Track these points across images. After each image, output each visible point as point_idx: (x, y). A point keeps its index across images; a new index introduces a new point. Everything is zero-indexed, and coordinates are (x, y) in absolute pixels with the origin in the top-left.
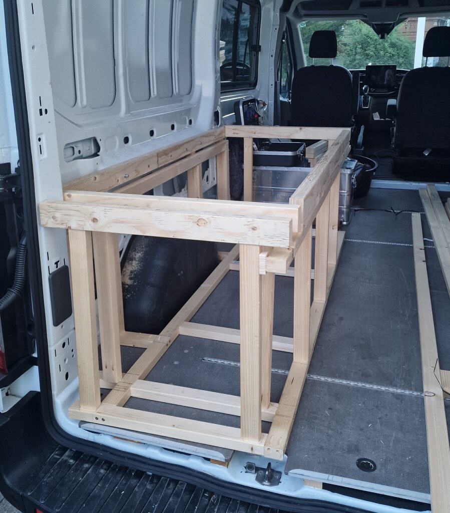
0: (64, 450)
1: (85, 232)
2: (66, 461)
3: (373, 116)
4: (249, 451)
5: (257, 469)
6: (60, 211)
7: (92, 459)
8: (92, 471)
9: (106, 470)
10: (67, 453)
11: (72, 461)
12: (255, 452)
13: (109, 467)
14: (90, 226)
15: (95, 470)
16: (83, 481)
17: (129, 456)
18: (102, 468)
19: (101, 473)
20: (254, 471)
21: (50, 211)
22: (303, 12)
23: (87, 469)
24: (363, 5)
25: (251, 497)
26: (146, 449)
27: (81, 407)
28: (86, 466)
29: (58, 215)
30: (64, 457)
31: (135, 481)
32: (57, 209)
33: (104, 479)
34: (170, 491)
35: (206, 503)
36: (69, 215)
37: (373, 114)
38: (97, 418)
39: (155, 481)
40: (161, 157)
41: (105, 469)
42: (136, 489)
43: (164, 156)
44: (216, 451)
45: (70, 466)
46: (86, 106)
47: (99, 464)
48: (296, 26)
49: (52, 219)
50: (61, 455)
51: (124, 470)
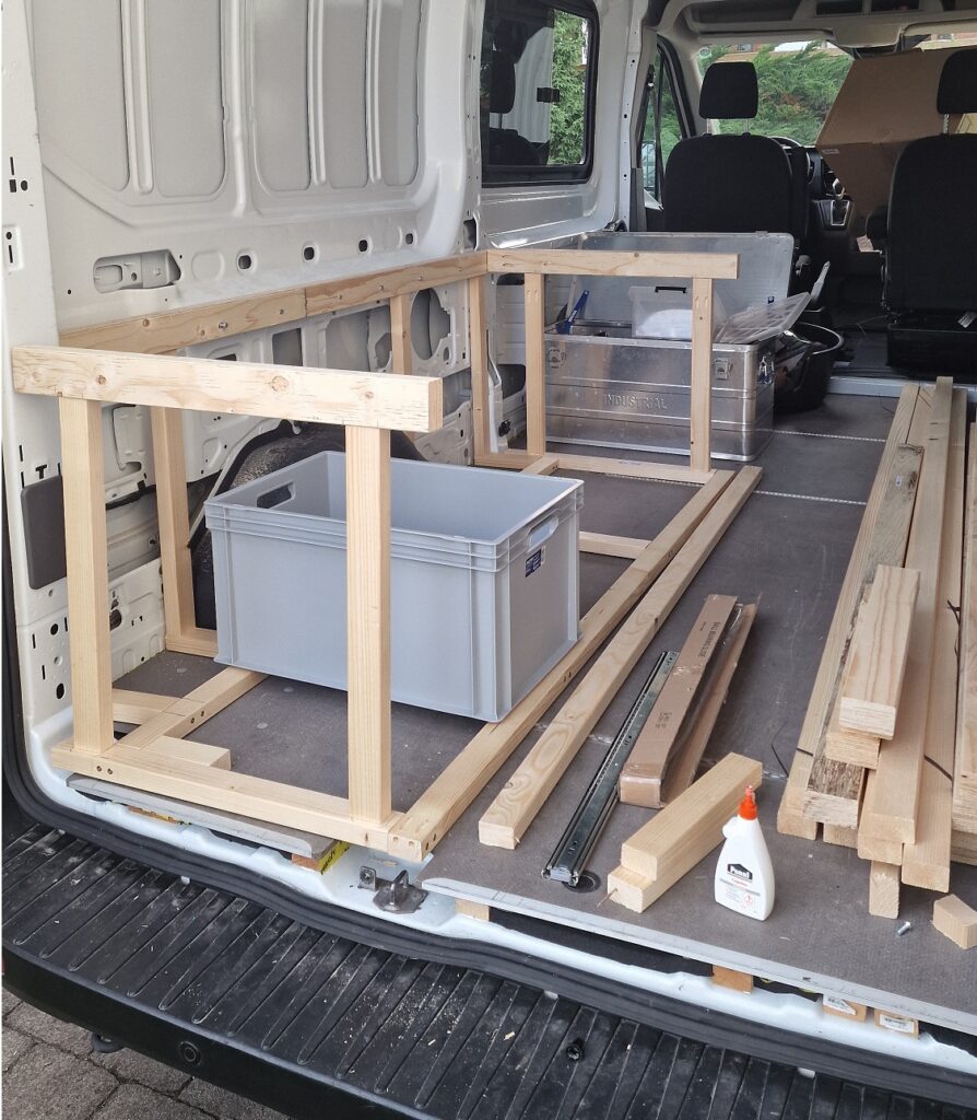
0: (44, 830)
1: (85, 403)
2: (42, 849)
3: (856, 243)
4: (360, 842)
5: (380, 883)
6: (45, 362)
7: (87, 851)
8: (80, 871)
9: (108, 869)
10: (47, 837)
11: (50, 851)
12: (372, 845)
13: (114, 865)
14: (93, 391)
15: (88, 870)
16: (61, 885)
17: (146, 844)
18: (100, 865)
19: (96, 874)
20: (373, 885)
21: (29, 362)
22: (697, 26)
23: (74, 866)
24: (823, 9)
25: (354, 929)
26: (181, 832)
27: (76, 746)
28: (73, 860)
29: (41, 370)
30: (39, 844)
31: (154, 891)
32: (40, 358)
33: (99, 883)
34: (211, 913)
35: (272, 937)
36: (60, 370)
37: (858, 239)
38: (99, 768)
39: (190, 894)
40: (313, 296)
41: (106, 869)
42: (151, 905)
43: (324, 296)
44: (301, 838)
45: (46, 858)
46: (151, 191)
47: (97, 859)
48: (687, 56)
49: (32, 379)
50: (34, 840)
51: (141, 873)
